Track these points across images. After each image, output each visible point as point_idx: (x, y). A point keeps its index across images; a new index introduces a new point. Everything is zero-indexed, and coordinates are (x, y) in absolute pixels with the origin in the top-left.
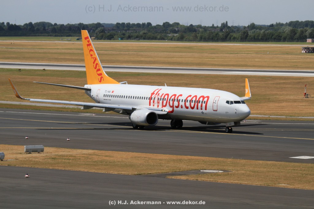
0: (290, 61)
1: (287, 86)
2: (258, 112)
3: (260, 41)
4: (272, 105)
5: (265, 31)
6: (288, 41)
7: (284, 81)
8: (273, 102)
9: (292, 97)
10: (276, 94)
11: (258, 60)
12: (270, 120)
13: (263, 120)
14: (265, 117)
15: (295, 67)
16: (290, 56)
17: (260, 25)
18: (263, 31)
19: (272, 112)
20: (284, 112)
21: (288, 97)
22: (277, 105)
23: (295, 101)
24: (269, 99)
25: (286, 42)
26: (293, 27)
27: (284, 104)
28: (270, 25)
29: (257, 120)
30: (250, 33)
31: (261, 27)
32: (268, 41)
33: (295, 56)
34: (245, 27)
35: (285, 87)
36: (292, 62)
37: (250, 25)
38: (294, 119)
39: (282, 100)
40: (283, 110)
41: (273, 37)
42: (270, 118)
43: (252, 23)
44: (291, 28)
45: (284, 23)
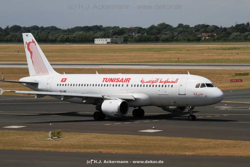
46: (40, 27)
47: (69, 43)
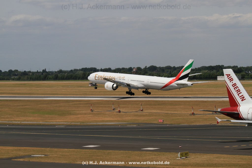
0: (82, 91)
1: (81, 105)
2: (64, 121)
3: (65, 80)
4: (72, 117)
5: (67, 74)
6: (81, 80)
7: (79, 103)
8: (73, 115)
9: (84, 112)
10: (75, 110)
11: (64, 91)
12: (71, 126)
13: (67, 125)
14: (68, 124)
15: (85, 94)
16: (82, 88)
17: (65, 71)
18: (66, 74)
19: (72, 121)
20: (79, 120)
21: (81, 112)
22: (75, 116)
23: (85, 114)
24: (71, 113)
25: (80, 80)
26: (84, 72)
27: (79, 116)
28: (70, 71)
29: (63, 125)
30: (59, 75)
31: (65, 72)
32: (70, 80)
33: (85, 88)
34: (56, 72)
35: (79, 106)
36: (83, 92)
37: (59, 70)
38: (85, 124)
39: (78, 114)
40: (79, 119)
41: (72, 77)
42: (71, 124)
43: (60, 69)
44: (82, 72)
45: (79, 69)
46: (172, 67)
47: (196, 80)
